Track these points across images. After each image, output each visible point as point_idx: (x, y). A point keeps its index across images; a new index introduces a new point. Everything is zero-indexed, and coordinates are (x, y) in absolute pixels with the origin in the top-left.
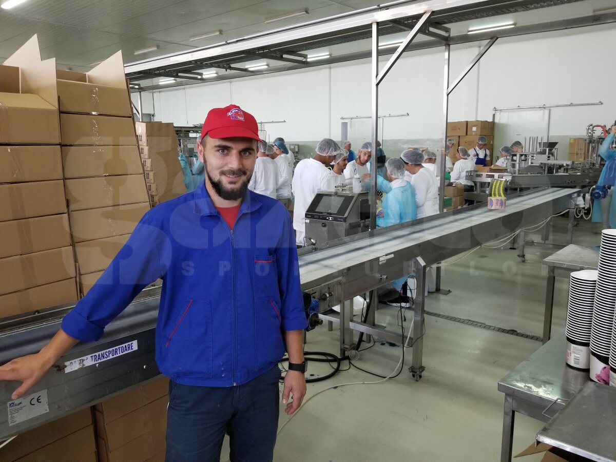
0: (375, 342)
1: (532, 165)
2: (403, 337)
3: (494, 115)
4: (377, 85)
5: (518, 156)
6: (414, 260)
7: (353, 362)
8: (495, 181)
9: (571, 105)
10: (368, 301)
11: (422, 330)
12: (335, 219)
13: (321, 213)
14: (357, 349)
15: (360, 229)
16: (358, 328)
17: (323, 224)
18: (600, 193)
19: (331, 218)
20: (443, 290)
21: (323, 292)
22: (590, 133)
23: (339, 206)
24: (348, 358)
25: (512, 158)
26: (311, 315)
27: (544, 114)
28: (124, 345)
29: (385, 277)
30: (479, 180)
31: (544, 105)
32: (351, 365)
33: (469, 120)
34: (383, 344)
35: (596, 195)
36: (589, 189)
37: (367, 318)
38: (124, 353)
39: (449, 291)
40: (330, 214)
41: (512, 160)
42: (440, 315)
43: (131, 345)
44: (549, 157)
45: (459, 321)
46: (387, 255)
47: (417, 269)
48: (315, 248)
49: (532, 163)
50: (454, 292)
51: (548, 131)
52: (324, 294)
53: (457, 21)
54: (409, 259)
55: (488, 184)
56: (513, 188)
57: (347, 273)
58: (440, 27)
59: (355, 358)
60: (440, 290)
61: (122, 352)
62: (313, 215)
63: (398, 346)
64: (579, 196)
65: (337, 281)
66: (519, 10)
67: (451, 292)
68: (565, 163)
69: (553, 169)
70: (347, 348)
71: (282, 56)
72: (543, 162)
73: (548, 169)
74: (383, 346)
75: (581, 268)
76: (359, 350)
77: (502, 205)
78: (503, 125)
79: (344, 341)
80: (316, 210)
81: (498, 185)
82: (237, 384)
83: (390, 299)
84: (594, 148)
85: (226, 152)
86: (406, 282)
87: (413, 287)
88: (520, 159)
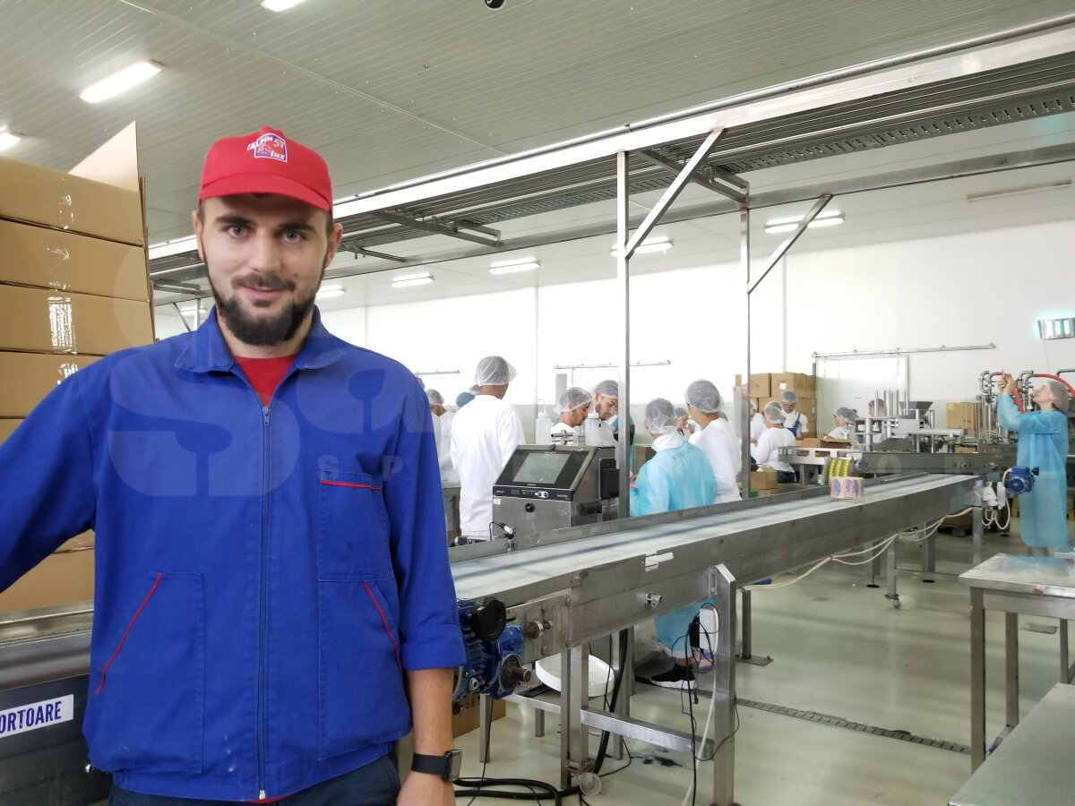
0: (631, 758)
1: (893, 437)
2: (695, 739)
3: (815, 365)
4: (628, 258)
6: (710, 571)
7: (587, 799)
8: (833, 461)
9: (943, 349)
10: (617, 667)
11: (732, 721)
12: (552, 495)
13: (525, 484)
14: (596, 771)
15: (600, 516)
16: (598, 722)
17: (528, 505)
18: (1022, 480)
19: (543, 493)
20: (755, 656)
21: (530, 619)
22: (986, 386)
23: (560, 470)
24: (577, 791)
25: (857, 427)
26: (504, 659)
27: (898, 363)
29: (657, 598)
30: (802, 461)
31: (898, 349)
32: (584, 805)
33: (773, 371)
34: (648, 762)
35: (1016, 485)
36: (1002, 475)
37: (615, 702)
38: (34, 727)
39: (768, 658)
40: (541, 486)
41: (857, 431)
42: (756, 703)
43: (56, 706)
44: (921, 423)
45: (794, 714)
46: (660, 553)
47: (718, 590)
48: (513, 543)
49: (893, 434)
50: (778, 661)
51: (907, 393)
52: (533, 624)
53: (761, 167)
54: (703, 568)
55: (820, 467)
56: (866, 473)
57: (581, 581)
58: (731, 177)
59: (592, 791)
60: (750, 657)
61: (28, 725)
62: (510, 489)
63: (681, 766)
64: (985, 485)
65: (561, 597)
66: (869, 144)
67: (772, 660)
68: (951, 433)
69: (930, 446)
70: (576, 769)
71: (456, 230)
72: (912, 432)
73: (921, 445)
74: (649, 766)
75: (1036, 590)
76: (601, 773)
77: (856, 490)
78: (832, 382)
79: (569, 753)
80: (515, 480)
81: (839, 467)
82: (268, 794)
83: (656, 674)
84: (995, 412)
85: (244, 233)
86: (697, 619)
87: (712, 626)
88: (872, 428)
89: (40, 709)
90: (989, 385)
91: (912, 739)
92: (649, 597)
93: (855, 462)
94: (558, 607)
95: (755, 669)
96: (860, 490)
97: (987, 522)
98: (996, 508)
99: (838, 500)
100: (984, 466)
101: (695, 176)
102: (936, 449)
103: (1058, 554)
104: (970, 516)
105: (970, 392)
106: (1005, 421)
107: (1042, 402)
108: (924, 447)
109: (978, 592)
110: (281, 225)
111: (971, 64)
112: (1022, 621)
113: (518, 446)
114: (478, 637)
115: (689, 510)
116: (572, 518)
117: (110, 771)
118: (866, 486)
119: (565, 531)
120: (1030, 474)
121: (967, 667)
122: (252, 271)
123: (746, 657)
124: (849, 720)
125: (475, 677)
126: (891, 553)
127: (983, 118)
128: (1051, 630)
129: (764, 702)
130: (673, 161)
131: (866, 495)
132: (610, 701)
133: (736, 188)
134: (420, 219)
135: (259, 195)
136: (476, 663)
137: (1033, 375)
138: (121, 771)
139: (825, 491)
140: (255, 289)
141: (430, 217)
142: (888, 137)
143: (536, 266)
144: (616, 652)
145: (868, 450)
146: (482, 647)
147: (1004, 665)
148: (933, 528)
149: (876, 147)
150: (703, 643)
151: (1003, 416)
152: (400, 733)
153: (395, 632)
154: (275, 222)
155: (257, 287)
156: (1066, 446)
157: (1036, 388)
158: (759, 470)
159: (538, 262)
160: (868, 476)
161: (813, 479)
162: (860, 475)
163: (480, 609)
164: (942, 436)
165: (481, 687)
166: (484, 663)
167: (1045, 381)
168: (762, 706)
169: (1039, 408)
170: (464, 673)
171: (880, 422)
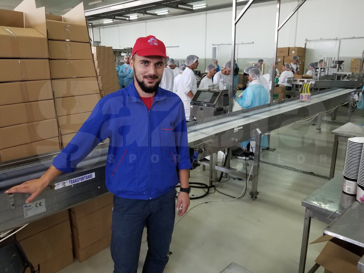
0: (230, 178)
1: (328, 74)
2: (247, 175)
3: (306, 44)
4: (236, 24)
5: (319, 69)
6: (254, 130)
7: (217, 189)
8: (305, 84)
9: (353, 38)
10: (226, 154)
11: (258, 171)
12: (208, 106)
13: (200, 102)
14: (219, 182)
15: (223, 112)
16: (220, 169)
17: (201, 108)
19: (206, 105)
20: (271, 149)
21: (201, 148)
24: (214, 186)
26: (193, 161)
27: (336, 43)
28: (87, 175)
29: (237, 140)
30: (295, 83)
31: (337, 38)
32: (216, 190)
33: (290, 47)
34: (234, 179)
37: (226, 164)
38: (87, 179)
39: (275, 149)
40: (205, 103)
42: (269, 163)
43: (91, 175)
44: (338, 70)
46: (238, 127)
47: (256, 136)
48: (196, 122)
50: (277, 150)
52: (201, 149)
54: (251, 130)
55: (301, 85)
56: (316, 88)
57: (215, 137)
59: (218, 187)
62: (195, 103)
64: (355, 93)
65: (209, 141)
68: (348, 74)
69: (341, 77)
70: (214, 181)
71: (178, 6)
72: (334, 73)
73: (337, 77)
74: (235, 180)
76: (221, 182)
77: (308, 98)
79: (212, 177)
80: (197, 100)
81: (306, 86)
82: (152, 198)
85: (147, 64)
86: (249, 144)
87: (254, 146)
91: (314, 175)
92: (235, 139)
93: (312, 84)
94: (208, 144)
95: (270, 152)
96: (310, 98)
98: (358, 101)
104: (348, 104)
108: (339, 78)
109: (337, 136)
116: (214, 113)
119: (212, 118)
122: (149, 74)
123: (268, 149)
124: (296, 168)
129: (271, 162)
141: (169, 3)
145: (318, 79)
150: (251, 150)
161: (297, 89)
164: (345, 74)
171: (324, 68)
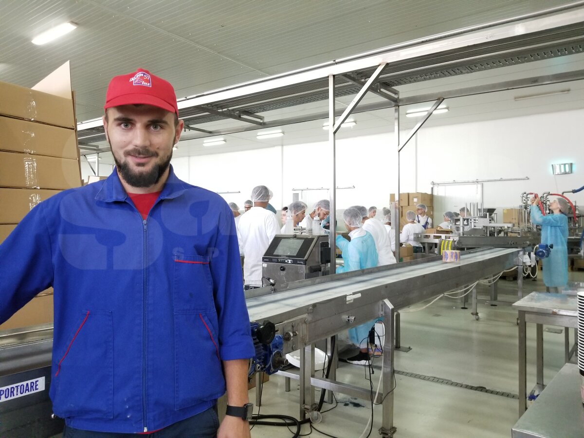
0: (337, 403)
1: (475, 228)
2: (372, 393)
3: (432, 188)
4: (335, 133)
7: (314, 425)
8: (443, 241)
9: (501, 180)
12: (295, 262)
13: (280, 256)
14: (319, 410)
15: (320, 273)
16: (320, 383)
17: (282, 267)
18: (544, 251)
19: (290, 261)
20: (403, 347)
21: (286, 331)
23: (299, 248)
24: (308, 421)
25: (456, 222)
26: (274, 353)
27: (477, 188)
28: (25, 383)
29: (353, 318)
30: (426, 240)
31: (477, 180)
32: (313, 429)
33: (410, 192)
34: (346, 405)
35: (541, 254)
36: (533, 249)
37: (328, 373)
38: (24, 394)
39: (410, 348)
40: (289, 257)
41: (456, 224)
42: (403, 372)
43: (36, 383)
44: (490, 220)
45: (424, 378)
46: (354, 294)
47: (385, 313)
48: (274, 288)
49: (475, 226)
50: (414, 349)
51: (482, 204)
52: (287, 333)
53: (405, 83)
54: (377, 301)
55: (436, 244)
56: (461, 248)
57: (313, 310)
58: (389, 89)
59: (317, 421)
60: (400, 347)
61: (21, 393)
62: (271, 259)
63: (364, 407)
64: (524, 254)
65: (302, 318)
66: (464, 71)
67: (411, 349)
68: (506, 226)
69: (495, 233)
70: (308, 409)
71: (240, 116)
72: (485, 225)
73: (490, 232)
74: (347, 407)
75: (553, 312)
76: (321, 411)
77: (456, 257)
78: (441, 197)
79: (304, 401)
80: (275, 254)
81: (446, 244)
82: (148, 429)
83: (350, 357)
84: (529, 214)
85: (130, 126)
86: (373, 329)
87: (382, 333)
88: (463, 223)
89: (27, 384)
90: (526, 200)
91: (487, 391)
92: (349, 317)
93: (455, 242)
94: (301, 324)
95: (402, 354)
96: (458, 257)
97: (525, 274)
98: (530, 266)
99: (446, 263)
100: (524, 243)
101: (370, 88)
102: (498, 234)
103: (564, 292)
104: (516, 271)
105: (516, 203)
106: (535, 220)
107: (554, 209)
108: (492, 234)
109: (523, 313)
110: (149, 121)
111: (520, 29)
112: (545, 327)
113: (276, 235)
114: (260, 342)
115: (368, 269)
116: (305, 274)
117: (63, 417)
118: (462, 255)
119: (302, 282)
120: (548, 248)
121: (516, 351)
122: (135, 147)
123: (398, 347)
124: (453, 381)
125: (259, 363)
126: (475, 291)
127: (525, 58)
128: (559, 332)
129: (408, 372)
130: (358, 80)
131: (462, 260)
132: (326, 372)
133: (393, 95)
134: (220, 110)
135: (136, 105)
136: (259, 356)
137: (549, 194)
138: (69, 418)
139: (439, 258)
140: (136, 157)
141: (226, 109)
142: (474, 68)
143: (282, 134)
144: (329, 346)
145: (461, 235)
146: (263, 347)
147: (536, 350)
148: (497, 278)
149: (468, 73)
150: (377, 342)
151: (534, 218)
152: (219, 395)
153: (217, 340)
154: (146, 119)
155: (137, 155)
156: (567, 232)
157: (551, 201)
158: (404, 246)
159: (283, 133)
160: (462, 249)
161: (432, 250)
162: (458, 249)
163: (261, 327)
164: (501, 227)
165: (262, 369)
166: (263, 356)
167: (555, 198)
168: (407, 374)
169: (553, 212)
170: (253, 362)
171: (468, 220)
